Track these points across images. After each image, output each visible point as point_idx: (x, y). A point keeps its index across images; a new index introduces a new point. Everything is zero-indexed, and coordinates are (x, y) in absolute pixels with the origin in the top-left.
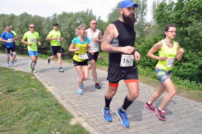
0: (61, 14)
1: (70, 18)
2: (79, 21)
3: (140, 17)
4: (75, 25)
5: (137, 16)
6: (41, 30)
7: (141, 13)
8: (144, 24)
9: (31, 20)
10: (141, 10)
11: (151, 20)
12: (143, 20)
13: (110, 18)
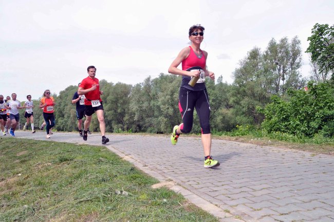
0: (158, 77)
1: (171, 82)
3: (290, 71)
5: (284, 71)
6: (126, 106)
7: (292, 64)
8: (299, 84)
9: (111, 90)
10: (291, 60)
11: (310, 75)
12: (295, 75)
13: (239, 77)
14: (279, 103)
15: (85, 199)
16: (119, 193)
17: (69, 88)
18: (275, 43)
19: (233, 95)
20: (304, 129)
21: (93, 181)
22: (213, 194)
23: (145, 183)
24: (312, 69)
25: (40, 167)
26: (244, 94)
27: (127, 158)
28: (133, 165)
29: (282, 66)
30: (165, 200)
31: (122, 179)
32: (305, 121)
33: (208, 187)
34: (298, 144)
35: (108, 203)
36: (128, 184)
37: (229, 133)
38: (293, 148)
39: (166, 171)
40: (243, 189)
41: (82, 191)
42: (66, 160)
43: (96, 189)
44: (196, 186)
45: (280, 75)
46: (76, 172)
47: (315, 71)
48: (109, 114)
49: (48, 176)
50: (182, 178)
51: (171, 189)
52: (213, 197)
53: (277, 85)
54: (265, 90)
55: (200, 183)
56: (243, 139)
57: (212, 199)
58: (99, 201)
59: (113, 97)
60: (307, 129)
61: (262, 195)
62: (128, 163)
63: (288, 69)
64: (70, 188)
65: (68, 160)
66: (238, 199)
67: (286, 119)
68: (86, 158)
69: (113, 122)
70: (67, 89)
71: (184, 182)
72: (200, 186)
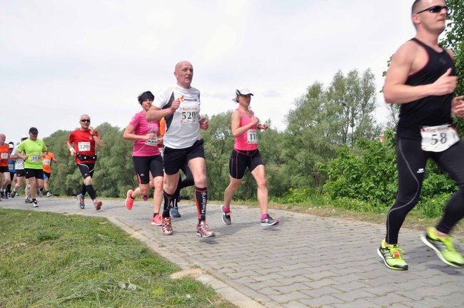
2: (223, 134)
3: (361, 115)
4: (213, 144)
5: (353, 114)
7: (364, 106)
8: (373, 133)
9: (117, 138)
10: (362, 100)
11: (387, 121)
12: (368, 121)
13: (294, 122)
14: (348, 158)
15: (73, 296)
16: (124, 286)
17: (56, 133)
18: (342, 77)
19: (286, 146)
20: (380, 193)
21: (87, 269)
22: (255, 286)
23: (161, 272)
24: (389, 112)
25: (8, 249)
26: (300, 145)
27: (136, 235)
28: (146, 245)
29: (351, 108)
30: (189, 296)
31: (128, 266)
32: (381, 183)
33: (249, 276)
34: (371, 214)
35: (107, 301)
36: (137, 274)
37: (279, 198)
38: (365, 220)
39: (190, 254)
40: (296, 279)
41: (71, 285)
42: (48, 238)
43: (90, 281)
44: (233, 276)
45: (348, 120)
46: (63, 255)
47: (393, 115)
48: (113, 172)
49: (20, 262)
50: (213, 264)
51: (198, 279)
52: (256, 291)
53: (345, 134)
54: (329, 140)
55: (238, 270)
56: (298, 208)
57: (254, 294)
58: (94, 299)
59: (119, 147)
60: (383, 193)
61: (322, 287)
62: (138, 242)
63: (359, 112)
64: (52, 280)
65: (52, 239)
66: (290, 293)
67: (356, 180)
68: (77, 236)
69: (120, 182)
70: (53, 135)
71: (216, 270)
72: (238, 275)
